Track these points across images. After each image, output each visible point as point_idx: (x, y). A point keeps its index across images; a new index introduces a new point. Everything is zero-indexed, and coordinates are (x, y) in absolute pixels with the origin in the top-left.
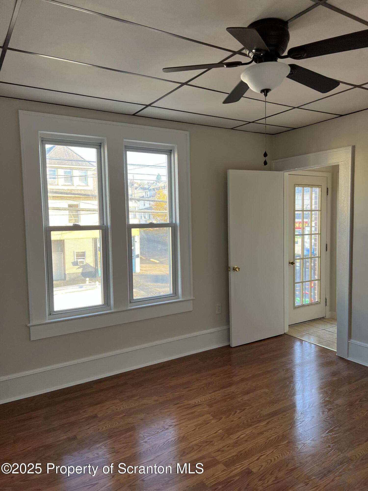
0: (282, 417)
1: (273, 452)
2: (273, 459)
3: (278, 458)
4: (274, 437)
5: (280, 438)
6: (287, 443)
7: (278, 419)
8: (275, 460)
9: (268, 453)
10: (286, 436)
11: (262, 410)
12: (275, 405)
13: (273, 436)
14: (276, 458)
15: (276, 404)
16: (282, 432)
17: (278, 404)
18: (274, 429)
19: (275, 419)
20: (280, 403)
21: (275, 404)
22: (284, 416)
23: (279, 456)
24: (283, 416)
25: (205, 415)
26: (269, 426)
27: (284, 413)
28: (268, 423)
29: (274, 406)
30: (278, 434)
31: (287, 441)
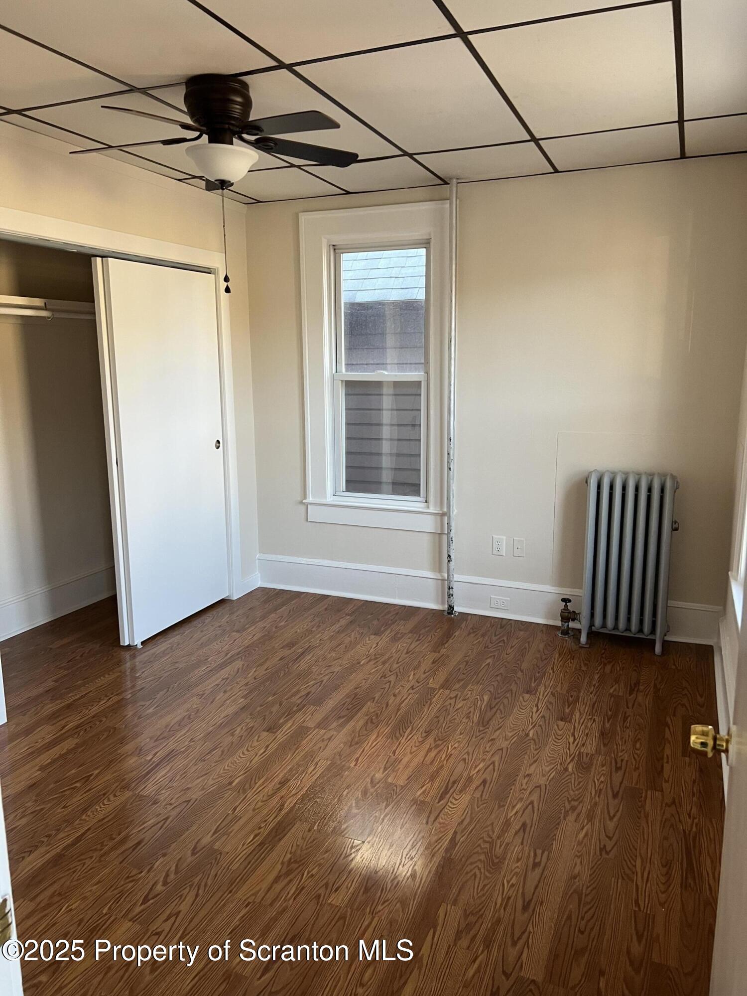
0: (260, 828)
1: (251, 762)
2: (246, 752)
3: (240, 757)
4: (257, 785)
5: (247, 786)
6: (232, 782)
7: (266, 821)
8: (243, 753)
9: (256, 759)
10: (239, 792)
11: (309, 830)
12: (289, 856)
13: (260, 786)
14: (242, 756)
15: (287, 859)
16: (247, 797)
17: (283, 863)
18: (264, 799)
19: (271, 819)
20: (279, 866)
21: (290, 859)
22: (257, 832)
23: (238, 760)
24: (259, 831)
25: (406, 782)
26: (275, 800)
27: (259, 839)
28: (282, 806)
29: (291, 853)
30: (254, 792)
31: (234, 784)
